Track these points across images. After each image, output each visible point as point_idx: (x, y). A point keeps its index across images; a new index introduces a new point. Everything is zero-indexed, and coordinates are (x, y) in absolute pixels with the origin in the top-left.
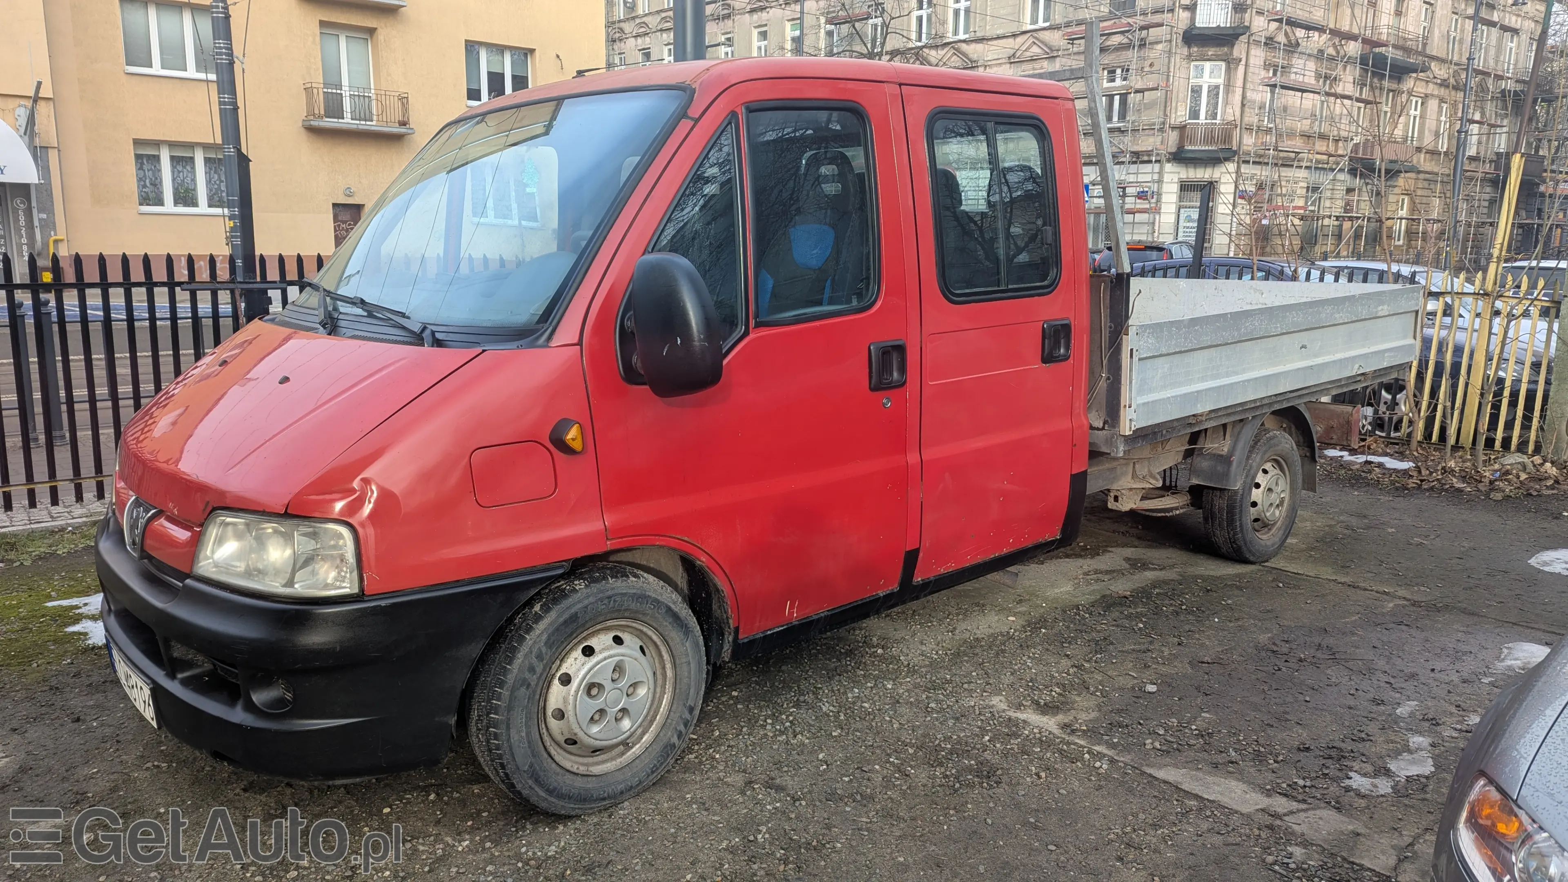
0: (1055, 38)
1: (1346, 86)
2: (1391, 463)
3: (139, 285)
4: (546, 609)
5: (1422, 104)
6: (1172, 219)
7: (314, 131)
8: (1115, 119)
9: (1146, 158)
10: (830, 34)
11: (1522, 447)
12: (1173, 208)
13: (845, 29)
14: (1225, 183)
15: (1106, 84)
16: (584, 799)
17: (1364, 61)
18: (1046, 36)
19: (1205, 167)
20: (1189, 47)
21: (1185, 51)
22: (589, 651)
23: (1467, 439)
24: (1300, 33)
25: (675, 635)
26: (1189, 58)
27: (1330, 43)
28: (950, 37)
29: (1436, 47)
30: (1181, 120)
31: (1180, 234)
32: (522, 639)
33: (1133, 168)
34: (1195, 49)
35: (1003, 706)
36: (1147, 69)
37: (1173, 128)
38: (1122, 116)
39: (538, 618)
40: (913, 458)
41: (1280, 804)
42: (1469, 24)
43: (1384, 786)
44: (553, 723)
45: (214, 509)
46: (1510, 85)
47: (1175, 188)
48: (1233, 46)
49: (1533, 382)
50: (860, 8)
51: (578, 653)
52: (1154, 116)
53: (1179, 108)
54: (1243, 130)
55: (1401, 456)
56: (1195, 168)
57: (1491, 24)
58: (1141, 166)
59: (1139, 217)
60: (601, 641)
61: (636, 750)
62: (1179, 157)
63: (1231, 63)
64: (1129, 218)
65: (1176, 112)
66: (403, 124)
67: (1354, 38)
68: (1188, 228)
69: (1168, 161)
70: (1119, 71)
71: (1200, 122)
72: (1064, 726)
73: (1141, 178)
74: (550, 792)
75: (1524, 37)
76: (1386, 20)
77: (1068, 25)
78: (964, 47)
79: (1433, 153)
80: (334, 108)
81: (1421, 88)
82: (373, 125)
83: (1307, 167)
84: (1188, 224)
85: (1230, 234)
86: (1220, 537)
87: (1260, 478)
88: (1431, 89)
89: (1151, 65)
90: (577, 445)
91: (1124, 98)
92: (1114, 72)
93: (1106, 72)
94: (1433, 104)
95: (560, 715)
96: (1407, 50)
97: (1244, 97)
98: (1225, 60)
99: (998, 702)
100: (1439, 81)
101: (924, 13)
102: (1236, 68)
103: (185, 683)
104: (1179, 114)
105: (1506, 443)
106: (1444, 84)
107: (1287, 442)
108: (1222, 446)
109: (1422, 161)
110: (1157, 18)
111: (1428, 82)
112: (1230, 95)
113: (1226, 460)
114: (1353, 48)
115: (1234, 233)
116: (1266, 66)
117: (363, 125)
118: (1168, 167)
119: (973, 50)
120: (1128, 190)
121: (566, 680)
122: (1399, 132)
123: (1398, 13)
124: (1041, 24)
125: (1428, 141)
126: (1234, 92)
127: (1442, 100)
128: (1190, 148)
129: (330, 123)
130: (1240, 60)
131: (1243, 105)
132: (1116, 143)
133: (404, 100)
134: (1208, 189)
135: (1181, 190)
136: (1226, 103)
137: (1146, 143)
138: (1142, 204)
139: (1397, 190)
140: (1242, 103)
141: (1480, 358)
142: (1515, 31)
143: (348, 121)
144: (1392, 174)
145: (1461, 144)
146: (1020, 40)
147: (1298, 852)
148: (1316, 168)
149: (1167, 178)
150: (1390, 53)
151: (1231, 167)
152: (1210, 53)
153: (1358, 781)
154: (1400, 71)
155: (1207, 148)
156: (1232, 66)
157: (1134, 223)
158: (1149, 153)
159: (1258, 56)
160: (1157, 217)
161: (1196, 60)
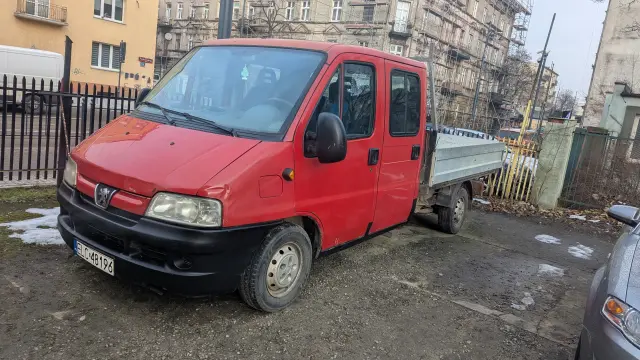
0: (342, 27)
1: (442, 61)
2: (483, 202)
3: (20, 90)
4: (273, 236)
5: (466, 71)
7: (20, 18)
10: (251, 10)
11: (524, 200)
13: (258, 9)
16: (275, 306)
17: (449, 52)
18: (339, 26)
20: (391, 39)
21: (389, 40)
22: (282, 252)
23: (507, 195)
24: (429, 40)
25: (306, 248)
26: (390, 43)
27: (439, 45)
28: (301, 20)
29: (472, 51)
32: (265, 247)
34: (393, 40)
35: (396, 279)
36: (375, 44)
39: (270, 239)
40: (375, 190)
41: (496, 312)
42: (484, 45)
43: (523, 308)
44: (269, 278)
45: (159, 192)
46: (495, 68)
48: (406, 40)
49: (524, 177)
50: (264, 3)
51: (278, 253)
55: (486, 200)
57: (491, 45)
60: (285, 249)
61: (289, 290)
63: (405, 47)
66: (63, 21)
67: (447, 44)
72: (420, 286)
74: (267, 303)
75: (500, 51)
76: (457, 39)
77: (347, 22)
78: (307, 25)
79: (468, 89)
80: (30, 9)
81: (467, 66)
82: (49, 19)
86: (444, 224)
87: (458, 205)
88: (470, 66)
89: (377, 43)
90: (292, 178)
94: (470, 71)
95: (272, 275)
96: (463, 51)
98: (402, 45)
99: (394, 278)
100: (472, 64)
101: (291, 9)
102: (407, 49)
103: (133, 257)
105: (519, 198)
106: (474, 65)
107: (465, 192)
108: (449, 193)
109: (464, 92)
110: (381, 26)
111: (469, 63)
113: (450, 197)
114: (446, 48)
116: (417, 50)
117: (44, 19)
119: (309, 26)
121: (274, 262)
122: (458, 80)
123: (461, 37)
124: (336, 20)
125: (467, 85)
127: (473, 71)
129: (29, 16)
130: (408, 46)
133: (64, 10)
139: (455, 102)
141: (513, 168)
142: (498, 49)
143: (36, 16)
144: (455, 95)
145: (477, 89)
146: (328, 25)
147: (508, 327)
150: (458, 52)
152: (398, 42)
153: (514, 306)
154: (461, 58)
159: (414, 45)
161: (393, 44)
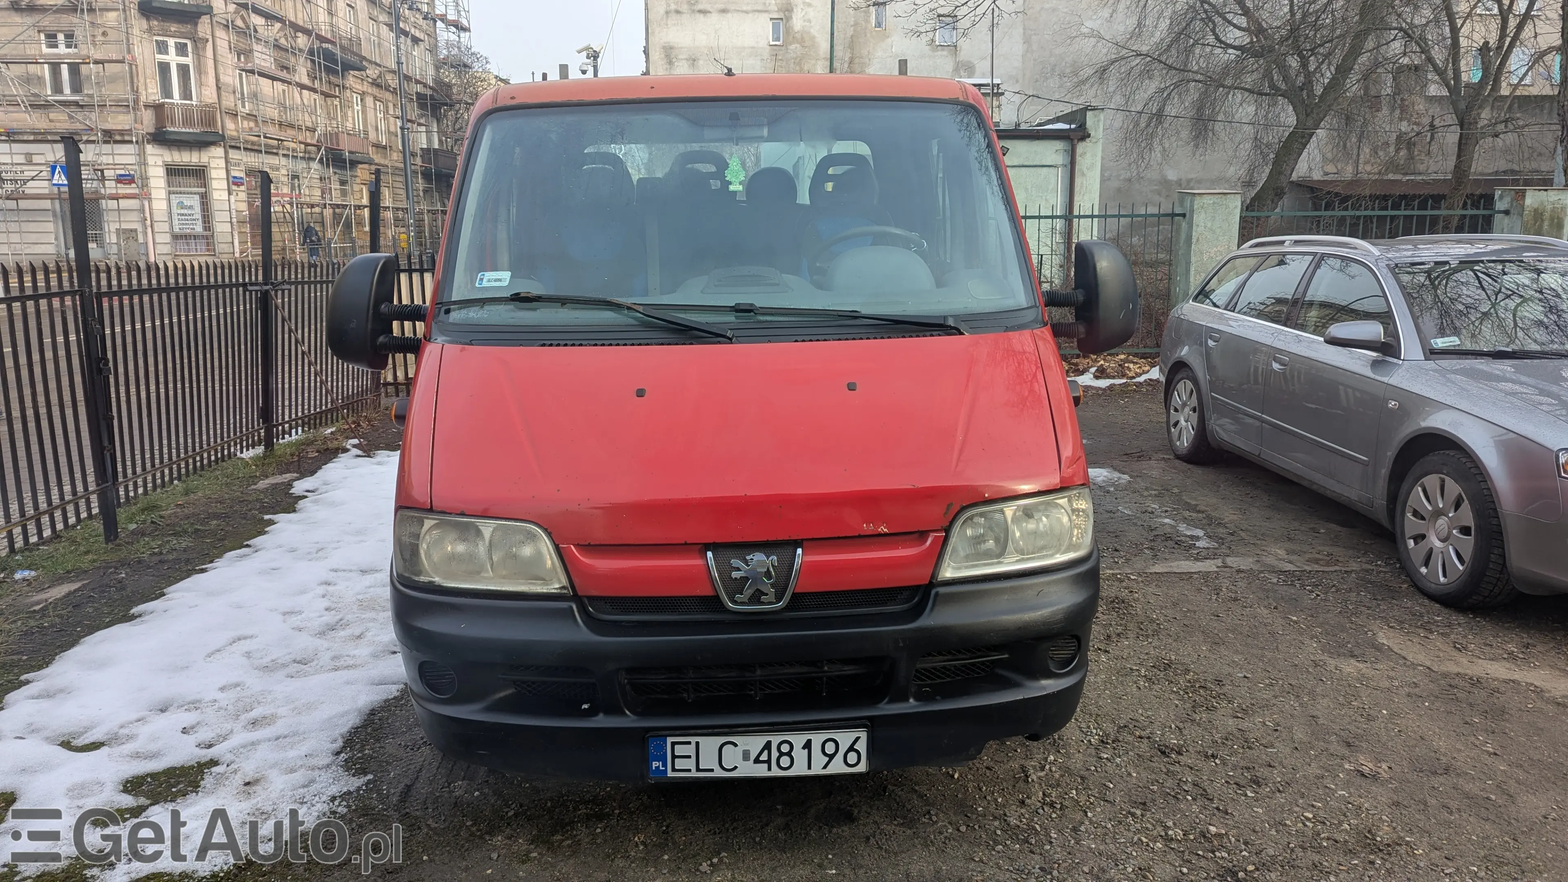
1: (302, 75)
5: (362, 100)
6: (164, 205)
8: (67, 90)
9: (118, 138)
12: (163, 194)
14: (215, 168)
15: (45, 50)
19: (191, 151)
20: (148, 19)
21: (144, 24)
24: (256, 20)
26: (151, 31)
27: (281, 34)
29: (367, 50)
30: (153, 98)
31: (176, 222)
33: (107, 148)
34: (156, 23)
36: (100, 38)
37: (146, 106)
38: (77, 88)
43: (1212, 543)
46: (421, 88)
47: (161, 172)
48: (196, 24)
52: (121, 91)
53: (149, 85)
54: (224, 114)
56: (179, 151)
58: (115, 146)
59: (124, 203)
62: (160, 138)
63: (197, 42)
64: (113, 204)
65: (146, 89)
67: (302, 30)
68: (183, 215)
69: (148, 143)
70: (61, 37)
71: (175, 102)
73: (119, 160)
75: (422, 46)
76: (321, 16)
81: (359, 85)
83: (284, 155)
84: (183, 211)
85: (231, 222)
88: (367, 87)
89: (104, 34)
91: (74, 69)
92: (55, 36)
93: (42, 36)
94: (369, 101)
97: (218, 80)
98: (190, 39)
100: (370, 80)
102: (204, 48)
104: (150, 91)
106: (375, 84)
109: (371, 153)
111: (362, 80)
112: (203, 76)
114: (303, 41)
115: (234, 220)
116: (231, 49)
118: (149, 148)
120: (106, 173)
122: (349, 125)
125: (372, 136)
126: (206, 73)
127: (376, 98)
128: (172, 129)
130: (207, 41)
131: (218, 88)
132: (80, 118)
134: (199, 174)
135: (168, 175)
136: (200, 84)
137: (120, 121)
138: (124, 190)
139: (358, 180)
140: (217, 85)
144: (354, 164)
148: (293, 156)
149: (151, 160)
150: (338, 51)
151: (219, 151)
152: (173, 29)
154: (344, 68)
155: (191, 130)
156: (199, 45)
157: (119, 210)
158: (122, 132)
159: (224, 39)
160: (146, 203)
161: (159, 35)
